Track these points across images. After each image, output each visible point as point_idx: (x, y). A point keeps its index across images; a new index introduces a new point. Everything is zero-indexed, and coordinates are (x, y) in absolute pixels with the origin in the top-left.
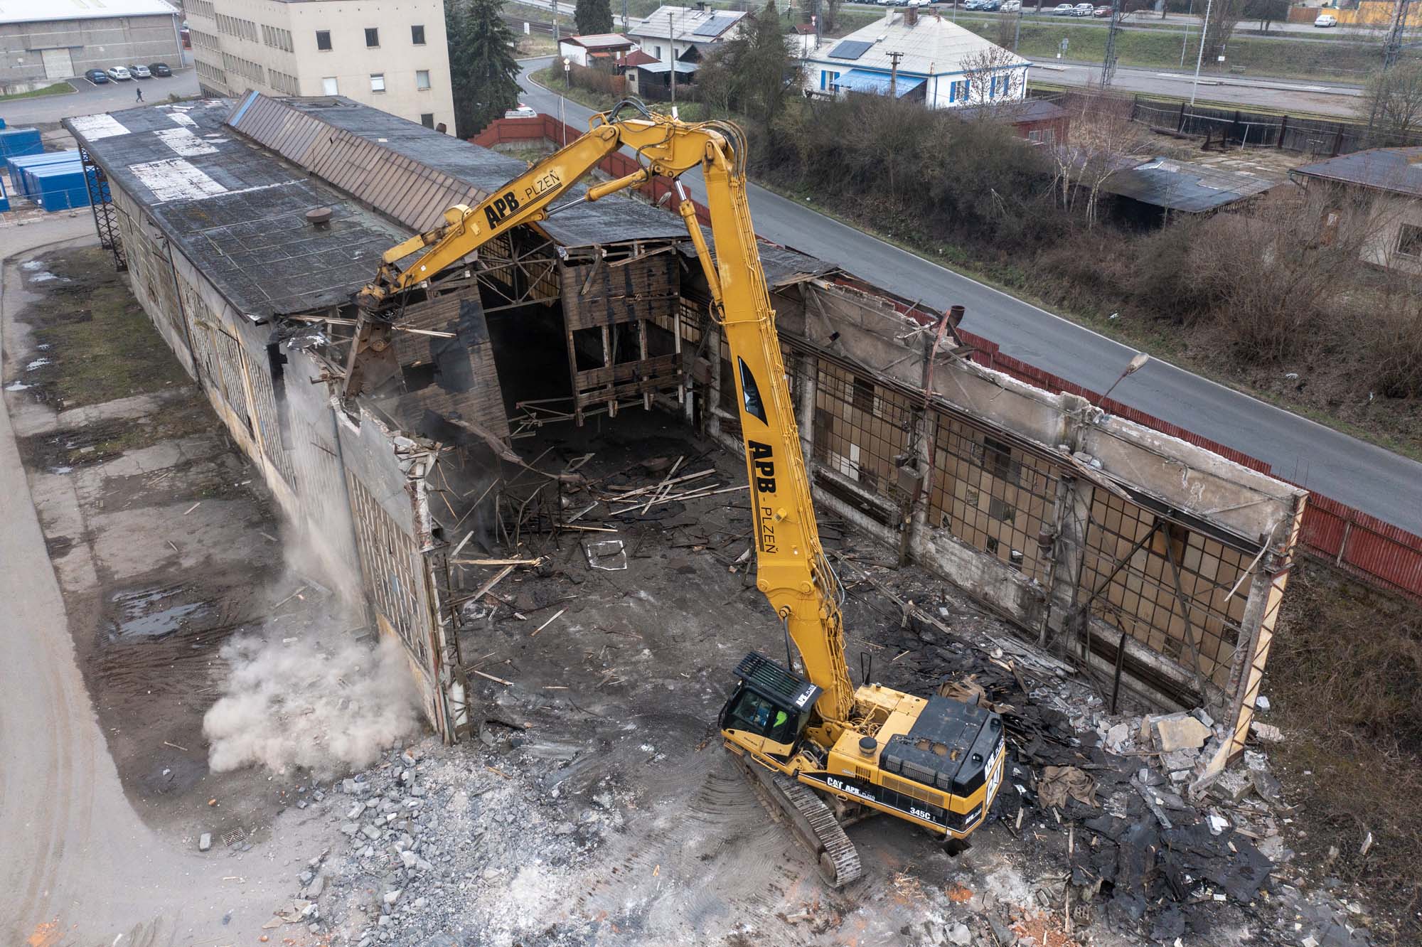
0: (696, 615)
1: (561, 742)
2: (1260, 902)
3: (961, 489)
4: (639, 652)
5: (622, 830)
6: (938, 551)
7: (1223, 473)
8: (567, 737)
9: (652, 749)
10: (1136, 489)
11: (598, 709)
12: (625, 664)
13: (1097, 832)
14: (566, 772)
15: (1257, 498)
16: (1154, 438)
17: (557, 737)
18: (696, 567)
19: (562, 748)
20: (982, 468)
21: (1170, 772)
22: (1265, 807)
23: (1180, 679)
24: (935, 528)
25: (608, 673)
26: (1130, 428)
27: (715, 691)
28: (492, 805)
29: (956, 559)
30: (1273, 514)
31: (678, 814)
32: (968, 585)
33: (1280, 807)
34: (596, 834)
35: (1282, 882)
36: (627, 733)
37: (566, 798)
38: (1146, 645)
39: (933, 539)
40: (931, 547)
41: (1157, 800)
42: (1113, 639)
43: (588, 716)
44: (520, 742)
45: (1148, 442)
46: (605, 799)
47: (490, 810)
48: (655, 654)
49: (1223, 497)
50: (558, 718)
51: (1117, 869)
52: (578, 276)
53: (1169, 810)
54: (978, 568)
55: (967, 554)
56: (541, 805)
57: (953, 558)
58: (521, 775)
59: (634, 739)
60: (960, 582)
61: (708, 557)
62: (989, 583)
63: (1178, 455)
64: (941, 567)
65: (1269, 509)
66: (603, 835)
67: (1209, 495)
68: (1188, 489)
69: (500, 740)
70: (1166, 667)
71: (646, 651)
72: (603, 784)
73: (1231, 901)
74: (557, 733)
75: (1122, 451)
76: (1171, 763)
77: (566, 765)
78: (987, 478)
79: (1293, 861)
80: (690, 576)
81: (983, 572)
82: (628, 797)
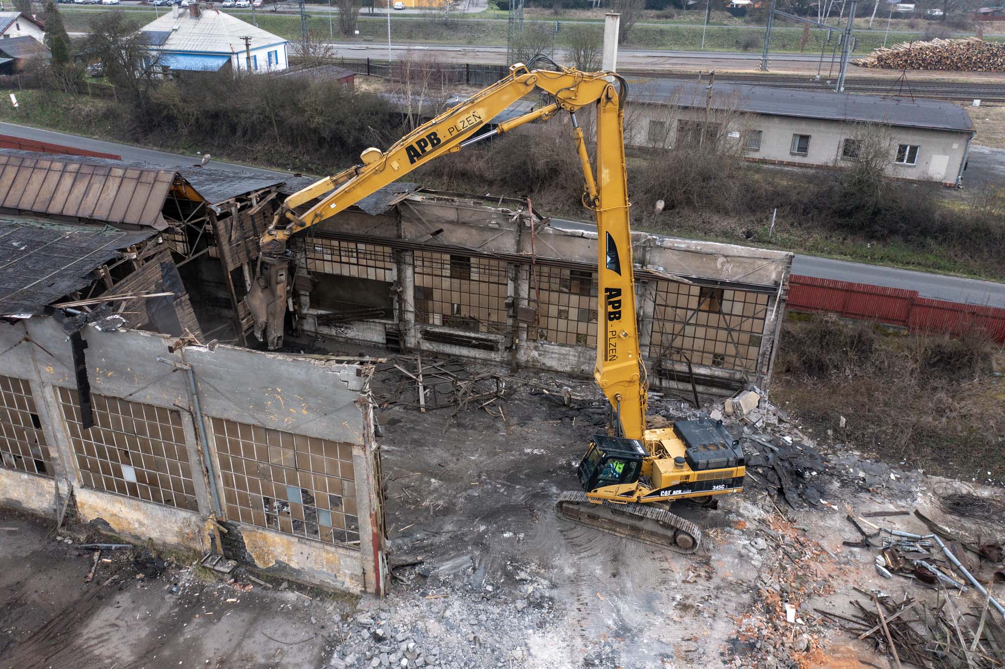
0: (435, 445)
1: (452, 558)
2: (827, 467)
3: (554, 311)
4: (429, 483)
5: (554, 586)
6: (540, 355)
7: (743, 254)
8: (453, 553)
9: (511, 534)
10: (694, 277)
11: (449, 527)
12: (430, 493)
13: (758, 466)
14: (480, 573)
15: (765, 262)
16: (696, 245)
17: (447, 556)
18: (396, 418)
19: (458, 561)
20: (570, 293)
21: (754, 424)
22: (788, 425)
23: (727, 375)
24: (534, 341)
25: (426, 503)
26: (680, 243)
27: (503, 485)
28: (459, 617)
29: (556, 356)
30: (775, 269)
31: (571, 561)
32: (568, 369)
33: (793, 423)
34: (542, 597)
35: (826, 455)
36: (485, 532)
37: (498, 588)
38: (701, 365)
39: (536, 348)
40: (535, 354)
41: (764, 439)
42: (683, 368)
43: (450, 535)
44: (428, 571)
45: (693, 248)
46: (523, 575)
47: (462, 620)
48: (440, 479)
49: (745, 268)
50: (432, 545)
51: (780, 479)
52: (226, 226)
53: (770, 442)
54: (575, 356)
55: (565, 350)
56: (488, 600)
57: (554, 355)
58: (453, 590)
59: (493, 533)
60: (561, 369)
61: (397, 408)
62: (584, 363)
63: (714, 251)
64: (544, 364)
65: (773, 267)
66: (547, 595)
67: (735, 269)
68: (722, 269)
69: (412, 577)
70: (718, 372)
71: (433, 480)
72: (510, 568)
73: (819, 473)
74: (443, 554)
75: (675, 258)
76: (753, 418)
77: (474, 569)
78: (574, 299)
79: (818, 445)
80: (401, 424)
81: (579, 357)
82: (533, 566)
